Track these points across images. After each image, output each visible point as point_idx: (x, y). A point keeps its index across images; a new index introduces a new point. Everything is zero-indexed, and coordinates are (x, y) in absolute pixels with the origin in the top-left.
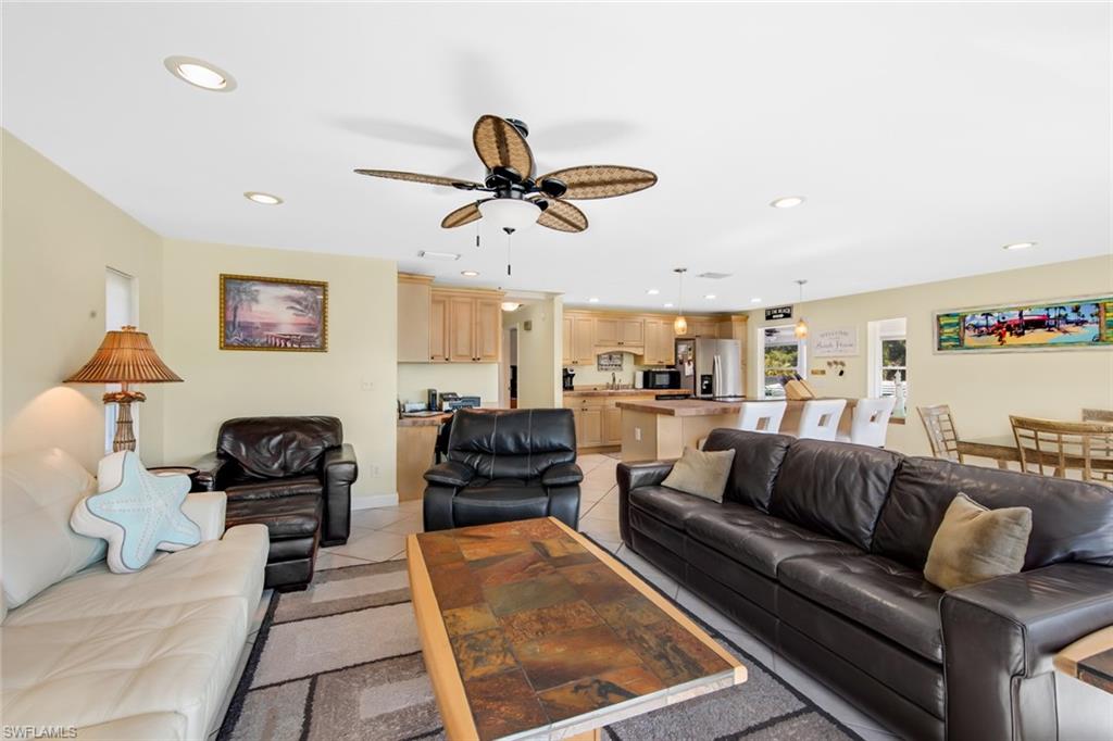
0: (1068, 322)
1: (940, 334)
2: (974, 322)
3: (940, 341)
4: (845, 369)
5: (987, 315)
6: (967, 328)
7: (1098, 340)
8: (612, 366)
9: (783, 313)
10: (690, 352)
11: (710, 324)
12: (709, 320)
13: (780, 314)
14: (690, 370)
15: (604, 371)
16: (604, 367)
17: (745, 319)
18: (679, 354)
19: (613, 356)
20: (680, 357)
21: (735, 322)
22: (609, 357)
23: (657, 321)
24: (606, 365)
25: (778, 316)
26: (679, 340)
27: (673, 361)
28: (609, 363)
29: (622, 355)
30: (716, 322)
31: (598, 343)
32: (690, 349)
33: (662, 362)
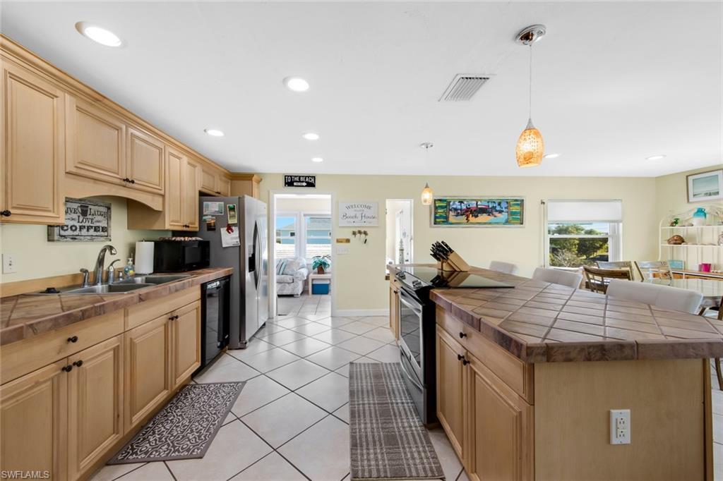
0: (496, 211)
1: (436, 213)
2: (454, 206)
3: (436, 218)
4: (367, 238)
5: (461, 202)
6: (450, 210)
7: (507, 222)
8: (88, 230)
9: (306, 182)
10: (232, 213)
11: (226, 179)
12: (226, 174)
13: (303, 182)
14: (232, 238)
15: (66, 241)
16: (69, 232)
17: (259, 181)
18: (207, 215)
19: (90, 207)
20: (208, 219)
21: (254, 183)
22: (80, 209)
23: (180, 155)
24: (73, 228)
25: (299, 184)
26: (202, 194)
27: (197, 225)
28: (81, 224)
29: (109, 208)
30: (229, 179)
31: (76, 167)
32: (232, 209)
33: (188, 227)
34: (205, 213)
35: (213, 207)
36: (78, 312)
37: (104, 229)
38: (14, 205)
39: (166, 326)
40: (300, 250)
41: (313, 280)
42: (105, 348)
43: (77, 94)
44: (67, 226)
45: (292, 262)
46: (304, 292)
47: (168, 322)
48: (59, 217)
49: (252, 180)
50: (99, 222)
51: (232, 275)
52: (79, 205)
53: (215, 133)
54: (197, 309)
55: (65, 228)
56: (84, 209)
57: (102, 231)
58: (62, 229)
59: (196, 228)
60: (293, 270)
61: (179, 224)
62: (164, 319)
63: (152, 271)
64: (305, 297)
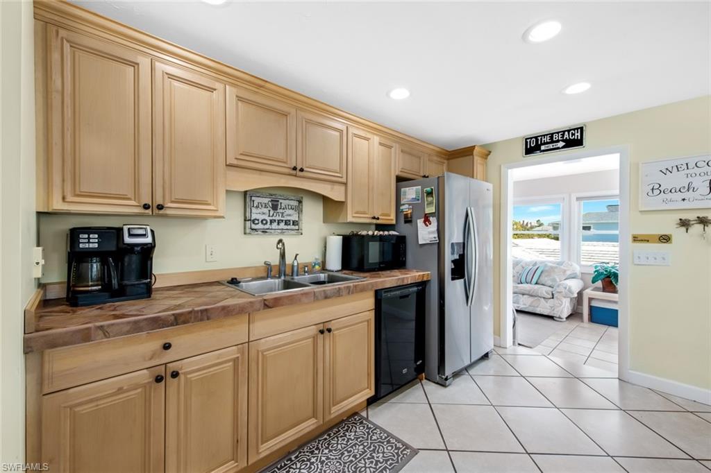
8: (278, 224)
9: (563, 141)
10: (430, 199)
11: (439, 159)
12: (438, 152)
13: (558, 141)
14: (430, 233)
15: (257, 234)
16: (260, 226)
17: (487, 154)
18: (404, 204)
19: (281, 201)
20: (405, 208)
21: (476, 158)
22: (270, 204)
23: (369, 135)
24: (263, 222)
25: (551, 146)
26: (400, 179)
27: (393, 216)
28: (271, 218)
29: (300, 202)
30: (445, 159)
31: (236, 159)
32: (430, 194)
33: (378, 219)
34: (402, 202)
35: (410, 193)
36: (169, 315)
37: (295, 223)
38: (173, 199)
39: (315, 338)
40: (569, 249)
41: (590, 299)
42: (218, 358)
43: (239, 84)
44: (258, 220)
45: (552, 267)
46: (575, 315)
47: (317, 335)
48: (217, 210)
49: (472, 154)
50: (290, 215)
51: (428, 281)
52: (270, 200)
53: (400, 94)
54: (368, 321)
55: (256, 222)
56: (275, 203)
57: (293, 225)
58: (254, 223)
59: (392, 220)
60: (554, 280)
61: (367, 216)
62: (313, 330)
63: (340, 268)
64: (574, 324)
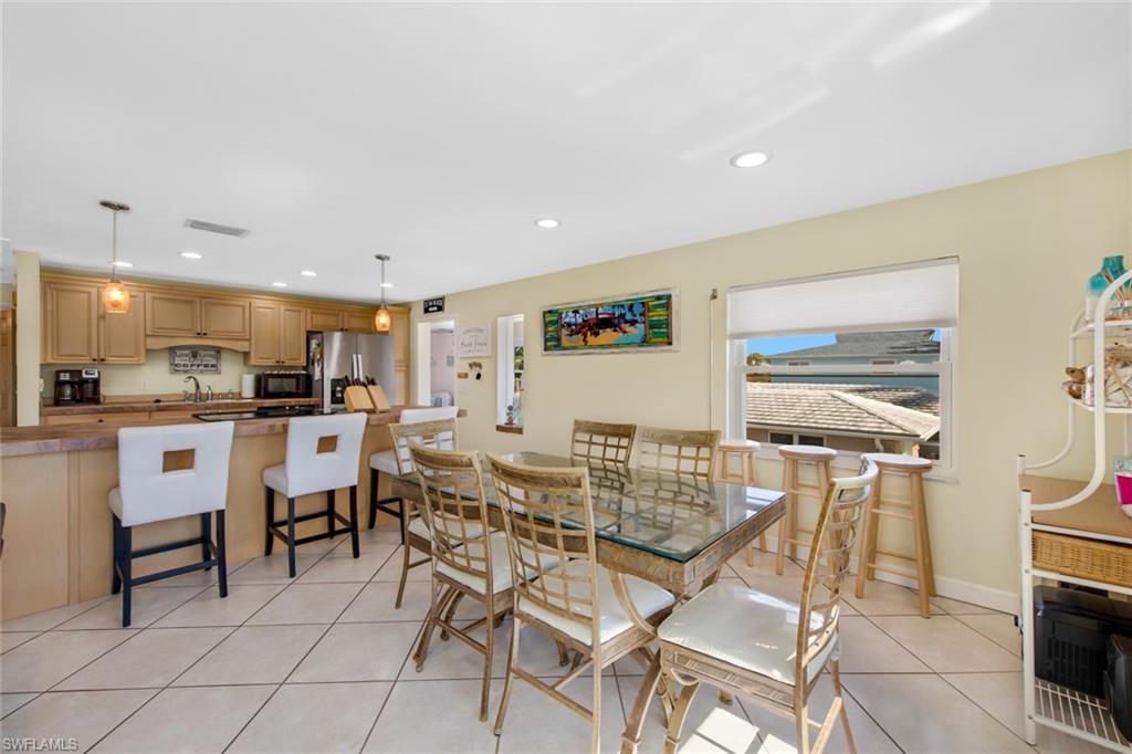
0: (626, 322)
1: (546, 333)
2: (567, 320)
3: (546, 340)
4: (482, 373)
5: (576, 312)
6: (563, 326)
7: (645, 342)
8: (198, 367)
9: (437, 306)
10: (319, 349)
14: (318, 372)
15: (178, 373)
16: (182, 368)
18: (311, 352)
19: (200, 352)
22: (192, 354)
24: (185, 365)
27: (303, 361)
28: (192, 363)
29: (218, 354)
31: (156, 332)
32: (319, 346)
33: (283, 362)
37: (214, 366)
38: (110, 356)
44: (181, 365)
48: (139, 360)
50: (209, 361)
52: (190, 352)
56: (196, 354)
58: (177, 366)
61: (272, 361)
